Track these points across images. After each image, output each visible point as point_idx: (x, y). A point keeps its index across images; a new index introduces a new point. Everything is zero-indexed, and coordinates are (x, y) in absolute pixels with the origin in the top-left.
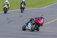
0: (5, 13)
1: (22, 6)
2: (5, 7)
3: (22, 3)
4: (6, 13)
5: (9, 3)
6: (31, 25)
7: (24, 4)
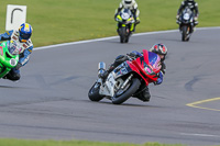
0: (122, 42)
1: (186, 17)
2: (124, 21)
3: (183, 7)
4: (127, 41)
5: (136, 6)
6: (115, 83)
7: (192, 9)
